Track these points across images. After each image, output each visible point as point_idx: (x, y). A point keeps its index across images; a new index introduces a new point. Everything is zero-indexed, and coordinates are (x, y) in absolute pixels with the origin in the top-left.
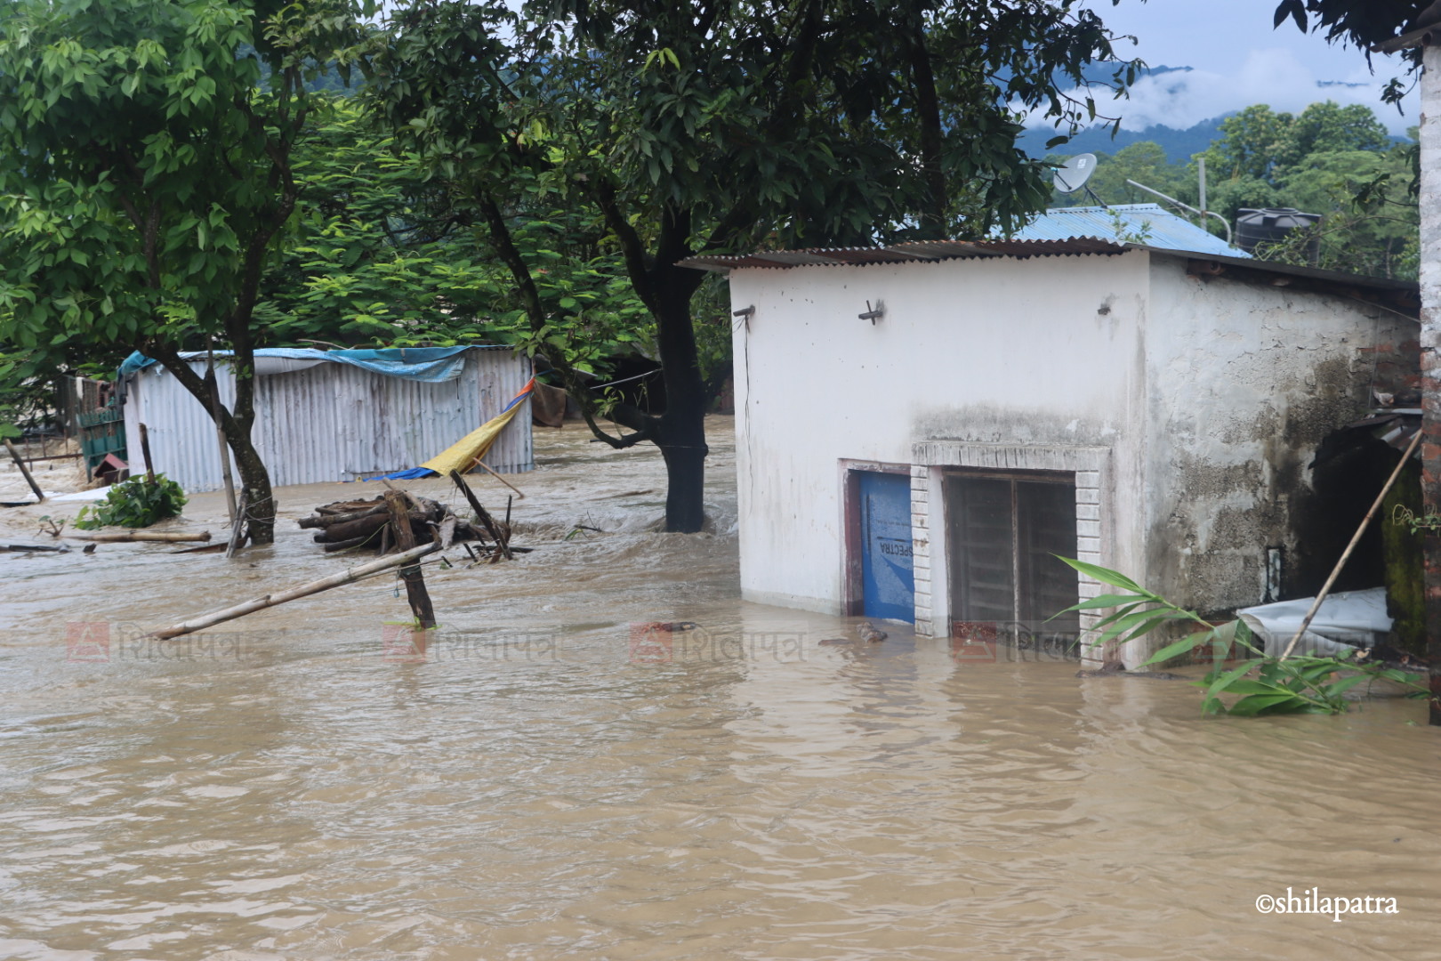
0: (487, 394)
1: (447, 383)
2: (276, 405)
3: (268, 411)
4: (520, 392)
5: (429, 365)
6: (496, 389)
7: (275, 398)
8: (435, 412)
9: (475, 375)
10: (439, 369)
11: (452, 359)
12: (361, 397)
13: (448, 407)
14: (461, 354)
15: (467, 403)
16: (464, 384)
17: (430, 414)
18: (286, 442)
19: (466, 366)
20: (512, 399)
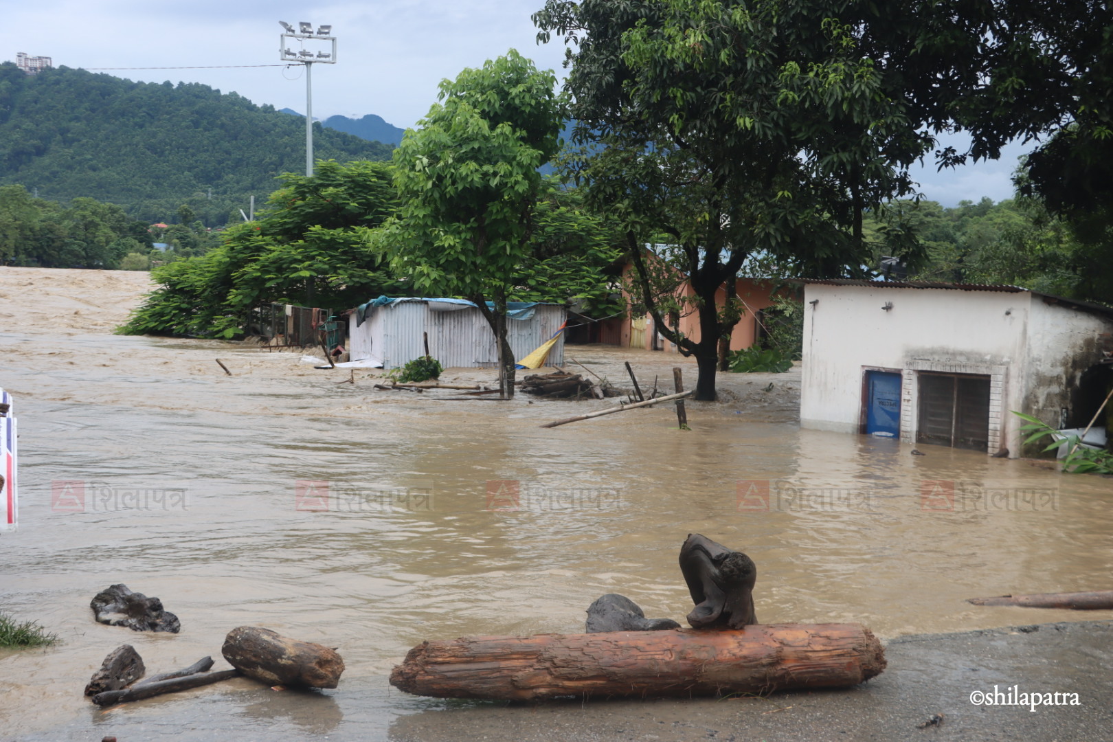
0: (544, 327)
1: (525, 321)
2: (445, 327)
3: (441, 329)
4: (560, 328)
5: (518, 311)
6: (548, 325)
7: (445, 323)
8: (519, 335)
9: (538, 318)
10: (523, 313)
11: (530, 309)
12: (485, 325)
13: (525, 332)
14: (534, 307)
15: (534, 331)
16: (533, 322)
17: (516, 335)
18: (448, 345)
19: (536, 312)
20: (556, 331)
